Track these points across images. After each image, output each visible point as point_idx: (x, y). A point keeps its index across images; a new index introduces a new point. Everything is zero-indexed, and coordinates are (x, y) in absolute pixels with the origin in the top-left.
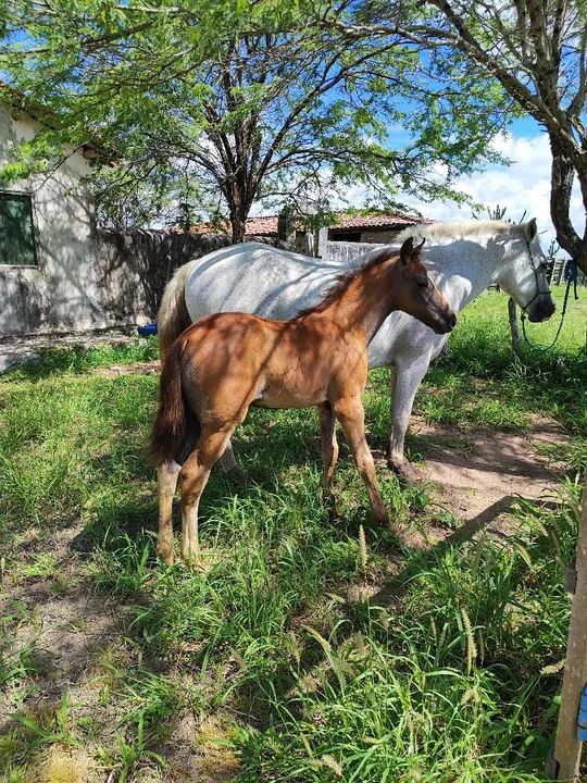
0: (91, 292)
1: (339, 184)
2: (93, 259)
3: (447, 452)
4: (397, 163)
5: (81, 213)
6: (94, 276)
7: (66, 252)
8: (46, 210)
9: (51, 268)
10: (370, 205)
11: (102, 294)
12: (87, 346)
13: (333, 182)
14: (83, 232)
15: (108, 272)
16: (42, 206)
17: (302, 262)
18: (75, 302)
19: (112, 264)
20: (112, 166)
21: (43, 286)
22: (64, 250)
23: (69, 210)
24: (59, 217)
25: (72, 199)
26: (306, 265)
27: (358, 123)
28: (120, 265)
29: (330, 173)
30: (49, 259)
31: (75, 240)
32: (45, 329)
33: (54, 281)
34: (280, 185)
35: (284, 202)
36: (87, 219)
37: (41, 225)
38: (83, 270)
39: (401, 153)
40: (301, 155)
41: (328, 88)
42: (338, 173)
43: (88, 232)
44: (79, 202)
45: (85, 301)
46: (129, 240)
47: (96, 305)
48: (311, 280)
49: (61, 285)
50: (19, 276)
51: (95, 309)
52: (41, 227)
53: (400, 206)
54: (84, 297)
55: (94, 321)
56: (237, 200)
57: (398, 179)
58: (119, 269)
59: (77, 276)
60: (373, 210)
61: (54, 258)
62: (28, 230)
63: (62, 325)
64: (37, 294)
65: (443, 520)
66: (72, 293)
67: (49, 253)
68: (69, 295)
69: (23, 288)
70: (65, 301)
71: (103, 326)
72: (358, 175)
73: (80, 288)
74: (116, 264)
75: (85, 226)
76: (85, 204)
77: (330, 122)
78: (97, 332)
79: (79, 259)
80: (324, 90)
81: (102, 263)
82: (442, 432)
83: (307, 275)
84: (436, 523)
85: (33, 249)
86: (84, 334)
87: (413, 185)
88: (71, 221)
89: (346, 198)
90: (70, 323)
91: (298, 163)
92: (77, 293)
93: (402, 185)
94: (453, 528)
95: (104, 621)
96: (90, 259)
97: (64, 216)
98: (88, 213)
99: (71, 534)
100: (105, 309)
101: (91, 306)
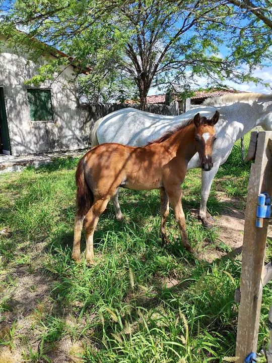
0: (77, 133)
1: (195, 76)
2: (78, 117)
3: (234, 211)
4: (222, 65)
5: (73, 97)
6: (78, 125)
7: (66, 115)
8: (57, 96)
9: (59, 122)
10: (210, 86)
11: (82, 134)
12: (74, 157)
13: (192, 76)
14: (73, 106)
15: (85, 123)
16: (55, 95)
17: (152, 117)
18: (70, 137)
19: (87, 120)
20: (87, 74)
21: (56, 130)
22: (65, 114)
23: (67, 96)
24: (63, 99)
25: (68, 91)
26: (154, 118)
27: (204, 46)
28: (90, 120)
29: (191, 72)
30: (59, 118)
31: (70, 109)
32: (57, 149)
33: (61, 128)
34: (166, 79)
35: (167, 87)
36: (75, 100)
37: (55, 103)
38: (74, 123)
39: (223, 60)
40: (175, 63)
41: (186, 30)
42: (195, 71)
43: (76, 105)
44: (71, 92)
45: (75, 137)
46: (94, 109)
47: (79, 138)
48: (156, 127)
49: (64, 130)
50: (46, 126)
51: (79, 140)
52: (55, 105)
53: (225, 86)
54: (74, 135)
55: (79, 145)
56: (142, 87)
57: (223, 73)
58: (90, 122)
59: (71, 125)
60: (210, 89)
61: (61, 118)
62: (50, 106)
63: (64, 147)
64: (53, 134)
65: (222, 247)
66: (69, 133)
67: (58, 116)
68: (67, 134)
69: (47, 132)
70: (66, 137)
71: (83, 148)
72: (205, 72)
73: (72, 131)
74: (88, 119)
75: (74, 103)
76: (74, 93)
77: (189, 47)
78: (80, 150)
79: (72, 118)
80: (184, 31)
81: (82, 119)
82: (234, 200)
83: (155, 123)
84: (217, 248)
85: (52, 114)
86: (74, 151)
87: (231, 75)
88: (68, 101)
89: (198, 83)
90: (68, 147)
91: (173, 68)
92: (71, 133)
93: (226, 75)
94: (227, 252)
95: (45, 287)
96: (77, 118)
97: (65, 99)
98: (76, 97)
99: (43, 245)
100: (84, 140)
101: (77, 138)
